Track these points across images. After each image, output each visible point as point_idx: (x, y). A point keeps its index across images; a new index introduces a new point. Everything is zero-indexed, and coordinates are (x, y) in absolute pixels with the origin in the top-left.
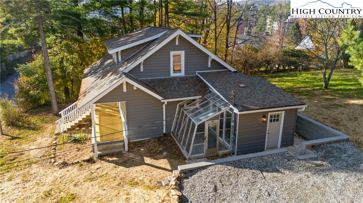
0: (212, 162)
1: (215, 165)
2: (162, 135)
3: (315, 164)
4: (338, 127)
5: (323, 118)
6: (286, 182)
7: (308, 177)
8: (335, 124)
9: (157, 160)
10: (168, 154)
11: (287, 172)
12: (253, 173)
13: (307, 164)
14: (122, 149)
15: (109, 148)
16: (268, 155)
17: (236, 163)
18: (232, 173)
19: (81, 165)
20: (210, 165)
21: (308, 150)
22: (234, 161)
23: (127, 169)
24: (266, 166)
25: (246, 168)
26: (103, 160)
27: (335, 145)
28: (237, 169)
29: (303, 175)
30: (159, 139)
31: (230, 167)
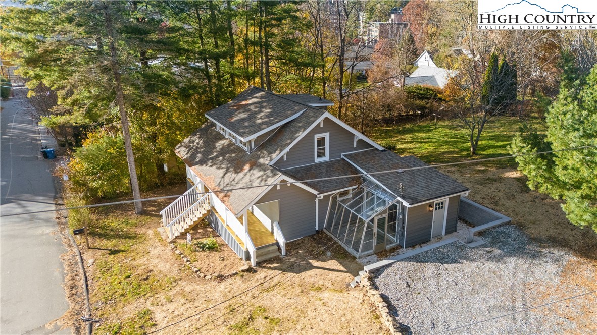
0: (393, 260)
1: (398, 261)
2: (315, 233)
3: (486, 251)
4: (498, 208)
5: (481, 198)
6: (467, 271)
7: (484, 264)
8: (494, 205)
9: (325, 261)
10: (333, 254)
11: (464, 262)
12: (435, 265)
13: (479, 252)
14: (278, 254)
15: (263, 254)
16: (441, 246)
17: (416, 258)
18: (416, 268)
19: (243, 276)
20: (393, 263)
21: (476, 237)
22: (413, 256)
23: (298, 275)
24: (444, 258)
25: (427, 262)
26: (264, 267)
27: (499, 229)
28: (419, 264)
29: (479, 263)
30: (312, 236)
31: (412, 263)
